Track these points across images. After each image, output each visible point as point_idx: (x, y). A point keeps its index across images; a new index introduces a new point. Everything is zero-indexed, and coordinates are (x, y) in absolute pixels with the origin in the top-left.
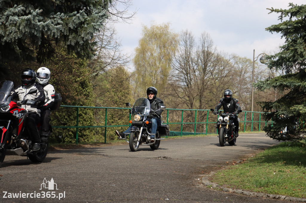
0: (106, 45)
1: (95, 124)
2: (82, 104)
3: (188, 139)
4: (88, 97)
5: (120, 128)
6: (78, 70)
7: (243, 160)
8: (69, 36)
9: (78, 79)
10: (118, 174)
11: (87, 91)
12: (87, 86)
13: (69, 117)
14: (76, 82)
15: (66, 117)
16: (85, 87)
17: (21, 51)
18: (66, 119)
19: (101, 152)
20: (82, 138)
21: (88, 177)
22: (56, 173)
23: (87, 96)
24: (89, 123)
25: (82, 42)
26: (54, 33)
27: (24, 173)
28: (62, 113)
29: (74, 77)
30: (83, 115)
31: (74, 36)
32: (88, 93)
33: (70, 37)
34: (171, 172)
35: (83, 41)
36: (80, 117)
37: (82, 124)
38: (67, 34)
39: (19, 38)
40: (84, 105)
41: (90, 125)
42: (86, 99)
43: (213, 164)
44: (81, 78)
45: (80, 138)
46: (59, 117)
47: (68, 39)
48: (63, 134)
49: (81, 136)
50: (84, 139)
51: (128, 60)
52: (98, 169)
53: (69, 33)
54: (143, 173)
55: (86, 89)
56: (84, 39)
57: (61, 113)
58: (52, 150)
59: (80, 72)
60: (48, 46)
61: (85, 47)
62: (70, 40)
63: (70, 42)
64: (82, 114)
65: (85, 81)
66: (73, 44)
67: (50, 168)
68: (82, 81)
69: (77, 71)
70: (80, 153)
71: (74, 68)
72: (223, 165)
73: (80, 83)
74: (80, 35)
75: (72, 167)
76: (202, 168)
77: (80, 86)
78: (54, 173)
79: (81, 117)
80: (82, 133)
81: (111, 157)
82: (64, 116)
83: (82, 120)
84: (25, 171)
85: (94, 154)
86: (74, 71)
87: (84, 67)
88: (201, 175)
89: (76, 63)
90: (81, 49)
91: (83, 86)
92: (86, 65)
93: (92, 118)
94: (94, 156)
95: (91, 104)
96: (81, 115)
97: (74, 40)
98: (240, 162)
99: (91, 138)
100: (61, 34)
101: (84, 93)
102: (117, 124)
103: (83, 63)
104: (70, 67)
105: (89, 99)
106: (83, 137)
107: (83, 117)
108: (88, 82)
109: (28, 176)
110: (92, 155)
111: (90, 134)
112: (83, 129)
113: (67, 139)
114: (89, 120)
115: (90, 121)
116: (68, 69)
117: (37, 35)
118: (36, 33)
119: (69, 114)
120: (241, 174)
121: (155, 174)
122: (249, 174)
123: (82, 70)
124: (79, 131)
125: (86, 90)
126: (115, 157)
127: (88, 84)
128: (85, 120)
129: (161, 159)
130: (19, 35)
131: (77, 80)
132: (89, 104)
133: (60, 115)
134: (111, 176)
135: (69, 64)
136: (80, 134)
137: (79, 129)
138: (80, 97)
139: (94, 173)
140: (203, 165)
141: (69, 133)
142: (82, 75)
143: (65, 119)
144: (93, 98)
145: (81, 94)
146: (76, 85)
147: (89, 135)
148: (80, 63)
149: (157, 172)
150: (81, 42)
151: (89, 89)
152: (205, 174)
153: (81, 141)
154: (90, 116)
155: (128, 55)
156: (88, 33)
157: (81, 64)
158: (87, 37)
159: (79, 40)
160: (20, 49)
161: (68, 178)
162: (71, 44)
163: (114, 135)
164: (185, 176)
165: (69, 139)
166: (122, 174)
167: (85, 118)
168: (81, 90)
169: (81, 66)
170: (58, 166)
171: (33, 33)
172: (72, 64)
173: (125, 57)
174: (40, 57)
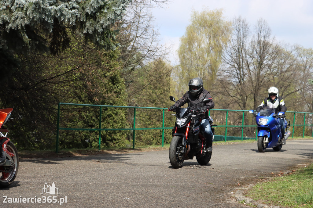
0: (142, 34)
1: (127, 126)
2: (112, 103)
3: (234, 145)
4: (120, 94)
5: (158, 131)
6: (108, 63)
7: (293, 171)
8: (85, 22)
9: (108, 74)
10: (136, 185)
11: (119, 87)
12: (118, 82)
13: (97, 117)
14: (105, 77)
15: (93, 118)
16: (116, 83)
17: (30, 40)
18: (94, 120)
19: (126, 159)
20: (112, 142)
21: (101, 188)
22: (65, 184)
23: (118, 93)
24: (120, 125)
25: (102, 30)
26: (69, 19)
27: (28, 183)
28: (89, 113)
29: (103, 71)
30: (114, 115)
31: (92, 23)
32: (119, 91)
33: (88, 24)
34: (201, 184)
35: (103, 28)
36: (109, 118)
37: (112, 126)
38: (83, 21)
39: (26, 25)
40: (114, 103)
41: (121, 127)
42: (117, 97)
43: (255, 175)
44: (111, 73)
45: (109, 142)
46: (86, 118)
47: (85, 26)
48: (90, 138)
49: (111, 141)
50: (114, 144)
51: (168, 51)
52: (116, 180)
53: (87, 19)
54: (167, 185)
55: (118, 85)
56: (104, 27)
57: (87, 114)
58: (69, 156)
59: (111, 65)
60: (63, 34)
61: (105, 36)
62: (87, 27)
63: (88, 30)
64: (112, 114)
65: (116, 76)
66: (90, 32)
67: (60, 177)
68: (112, 76)
69: (106, 65)
70: (99, 160)
71: (103, 61)
72: (267, 176)
73: (111, 78)
74: (98, 22)
75: (86, 176)
76: (239, 179)
77: (110, 82)
78: (62, 184)
79: (111, 118)
80: (112, 136)
81: (134, 165)
82: (92, 117)
83: (112, 121)
84: (29, 181)
85: (116, 162)
86: (104, 64)
87: (114, 59)
88: (237, 188)
89: (105, 55)
90: (101, 38)
91: (114, 81)
92: (117, 57)
93: (124, 119)
94: (115, 163)
95: (122, 103)
96: (111, 116)
97: (92, 28)
98: (288, 173)
99: (122, 143)
100: (76, 20)
101: (115, 90)
102: (156, 127)
103: (114, 55)
104: (99, 60)
105: (121, 97)
106: (114, 141)
107: (114, 118)
108: (119, 78)
109: (31, 186)
110: (113, 162)
111: (121, 137)
112: (113, 132)
113: (94, 143)
114: (120, 122)
115: (122, 123)
116: (97, 62)
117: (49, 21)
118: (46, 19)
119: (97, 114)
120: (283, 187)
121: (181, 186)
122: (293, 187)
123: (112, 63)
124: (109, 134)
125: (117, 87)
126: (139, 165)
127: (119, 80)
128: (115, 122)
129: (194, 168)
130: (26, 22)
131: (106, 75)
132: (120, 103)
133: (87, 116)
134: (128, 188)
135: (98, 56)
136: (110, 138)
137: (109, 131)
138: (110, 95)
139: (109, 184)
140: (243, 176)
141: (96, 137)
142: (113, 68)
143: (92, 120)
144: (125, 96)
145: (111, 92)
146: (105, 81)
147: (120, 139)
148: (110, 55)
149: (184, 184)
150: (100, 30)
151: (121, 85)
152: (242, 187)
153: (110, 146)
154: (121, 116)
155: (168, 46)
156: (108, 19)
157: (111, 57)
158: (107, 25)
159: (97, 28)
160: (29, 38)
161: (77, 189)
162: (88, 32)
163: (152, 139)
164: (216, 188)
165: (96, 143)
166: (142, 186)
167: (116, 119)
168: (112, 87)
169: (112, 58)
170: (70, 176)
171: (44, 19)
172: (100, 56)
173: (164, 48)
174: (54, 47)
